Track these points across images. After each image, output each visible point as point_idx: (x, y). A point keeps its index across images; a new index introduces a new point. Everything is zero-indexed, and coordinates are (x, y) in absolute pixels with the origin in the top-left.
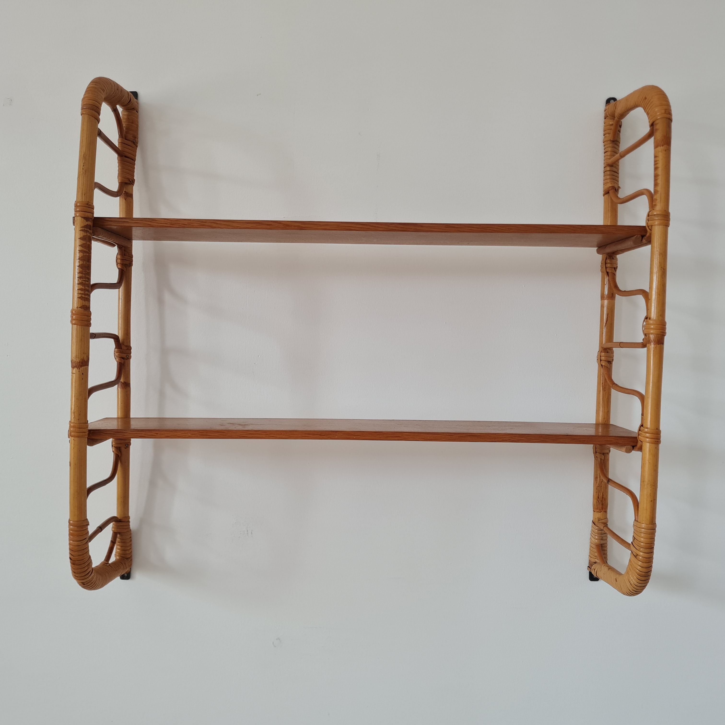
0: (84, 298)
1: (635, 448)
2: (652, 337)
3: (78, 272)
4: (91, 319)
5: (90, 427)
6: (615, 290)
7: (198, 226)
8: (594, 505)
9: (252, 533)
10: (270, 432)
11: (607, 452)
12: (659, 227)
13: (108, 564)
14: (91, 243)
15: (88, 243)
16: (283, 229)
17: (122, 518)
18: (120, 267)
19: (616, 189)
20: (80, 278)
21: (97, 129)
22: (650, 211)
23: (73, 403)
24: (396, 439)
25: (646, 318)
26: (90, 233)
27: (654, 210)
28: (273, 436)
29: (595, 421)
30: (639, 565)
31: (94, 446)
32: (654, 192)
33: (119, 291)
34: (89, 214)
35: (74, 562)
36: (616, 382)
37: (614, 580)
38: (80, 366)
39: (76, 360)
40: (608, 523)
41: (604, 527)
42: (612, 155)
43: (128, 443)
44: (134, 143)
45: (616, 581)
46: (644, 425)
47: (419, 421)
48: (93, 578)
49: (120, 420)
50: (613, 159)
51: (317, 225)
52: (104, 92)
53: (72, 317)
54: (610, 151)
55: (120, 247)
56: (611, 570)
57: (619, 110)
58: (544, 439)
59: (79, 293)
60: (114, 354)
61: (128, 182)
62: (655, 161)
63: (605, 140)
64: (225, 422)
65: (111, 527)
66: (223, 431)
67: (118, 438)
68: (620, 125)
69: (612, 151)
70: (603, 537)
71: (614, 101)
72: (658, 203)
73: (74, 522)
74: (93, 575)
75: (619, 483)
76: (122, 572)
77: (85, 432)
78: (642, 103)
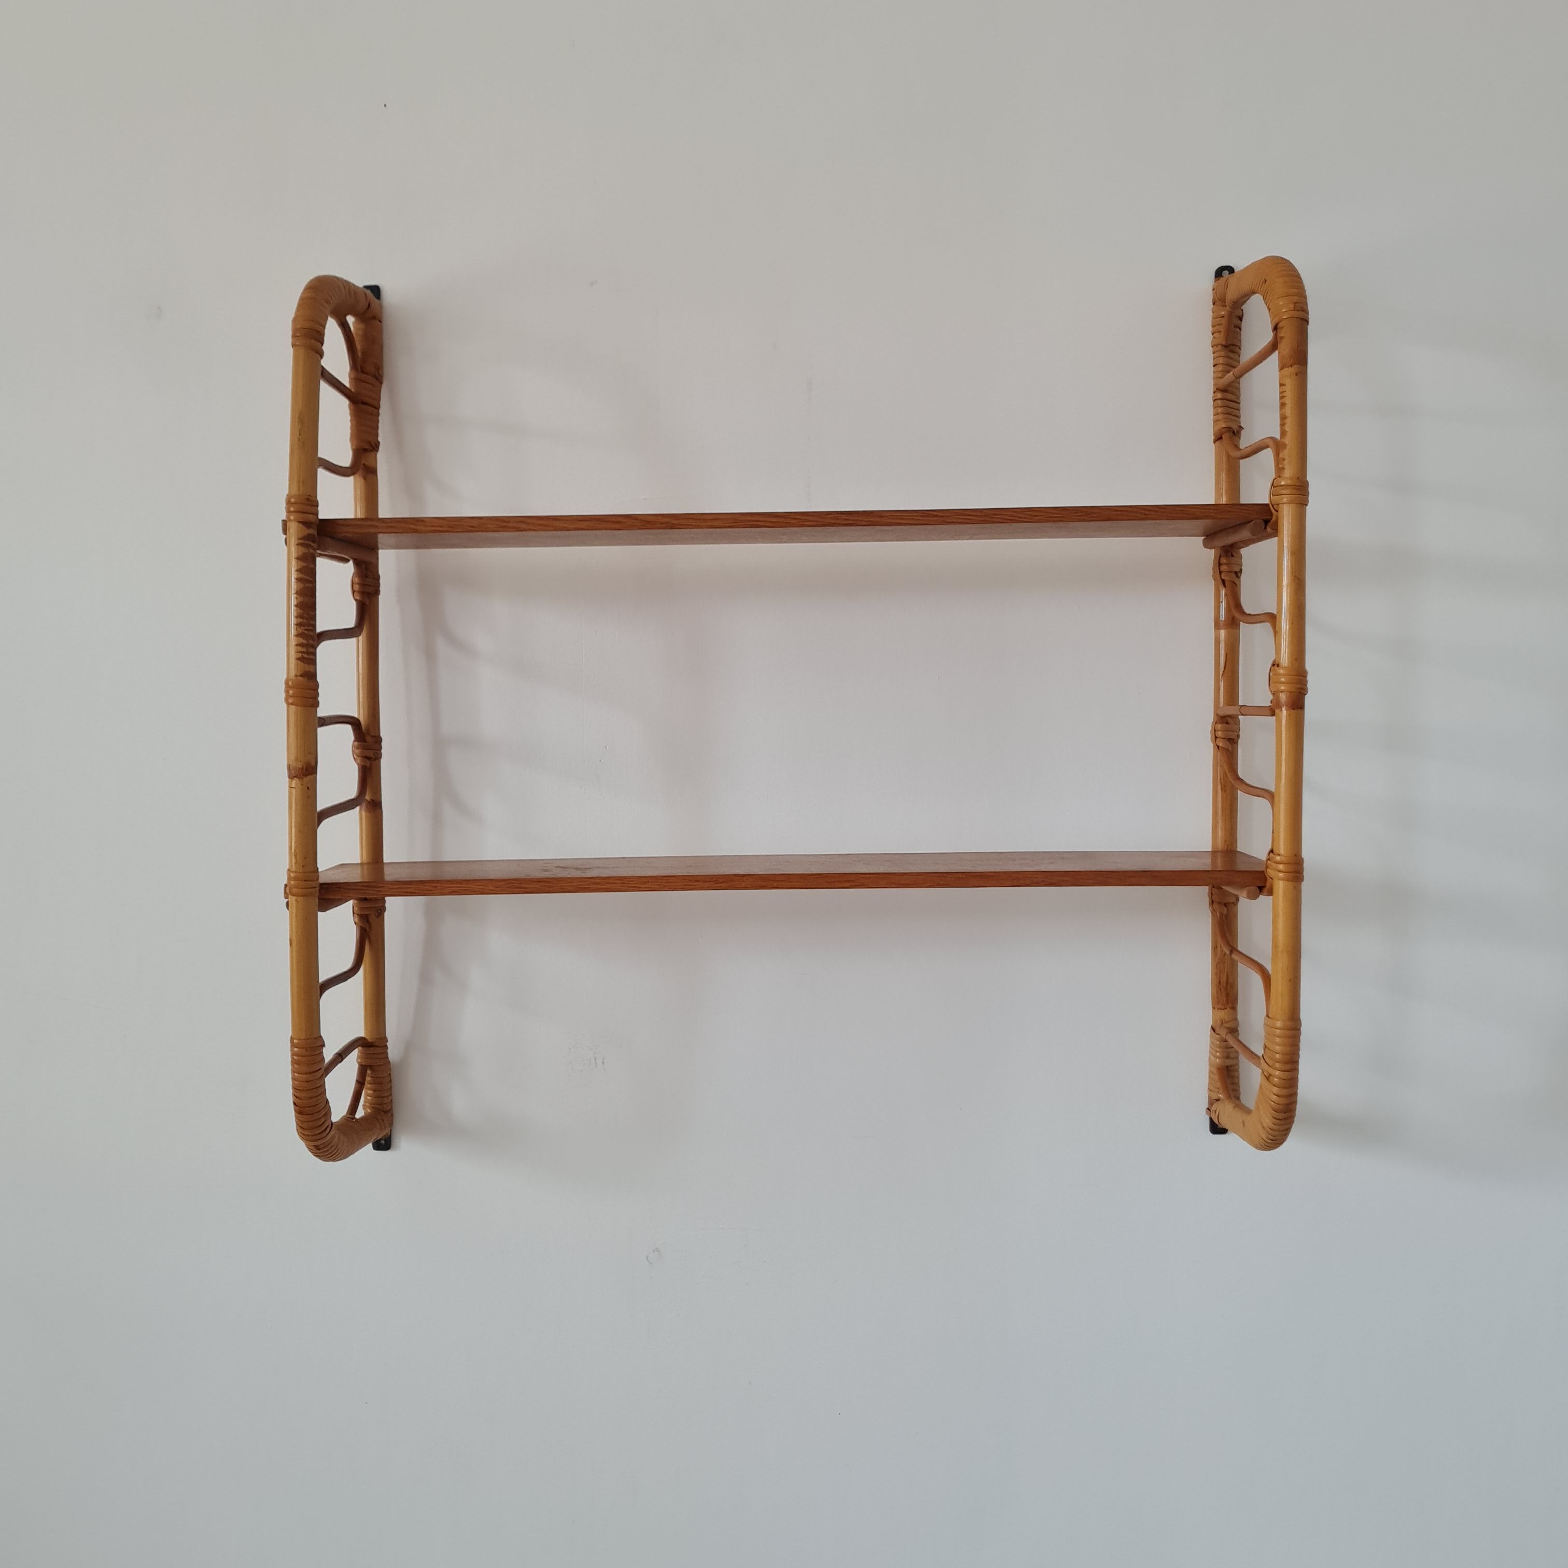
0: (306, 658)
1: (1262, 890)
2: (1283, 697)
3: (296, 615)
4: (318, 693)
5: (322, 880)
6: (1237, 615)
8: (1212, 997)
9: (603, 1063)
11: (1232, 902)
12: (1290, 506)
13: (354, 1120)
14: (315, 562)
15: (310, 564)
17: (374, 1040)
18: (358, 598)
19: (1235, 432)
21: (319, 365)
22: (1276, 478)
23: (293, 839)
25: (1274, 664)
26: (313, 547)
27: (1280, 477)
29: (1211, 847)
30: (1274, 1093)
31: (328, 912)
32: (1281, 446)
33: (358, 641)
34: (311, 516)
35: (301, 1109)
36: (1243, 777)
37: (1242, 1124)
38: (303, 775)
39: (297, 765)
40: (1237, 1030)
41: (1230, 1034)
42: (1227, 371)
43: (381, 908)
44: (376, 377)
45: (1244, 1125)
46: (1275, 850)
48: (333, 1138)
49: (365, 867)
50: (1230, 377)
52: (330, 300)
53: (287, 692)
54: (1223, 363)
55: (357, 564)
56: (1237, 1108)
57: (1236, 290)
59: (299, 651)
60: (353, 750)
61: (366, 446)
62: (1281, 393)
63: (1215, 343)
64: (550, 865)
65: (356, 1056)
66: (548, 880)
67: (365, 897)
68: (1238, 316)
69: (1227, 363)
70: (1229, 1054)
71: (1229, 274)
72: (1286, 464)
73: (299, 1041)
74: (334, 1134)
75: (1247, 954)
76: (377, 1135)
77: (314, 888)
78: (1260, 288)
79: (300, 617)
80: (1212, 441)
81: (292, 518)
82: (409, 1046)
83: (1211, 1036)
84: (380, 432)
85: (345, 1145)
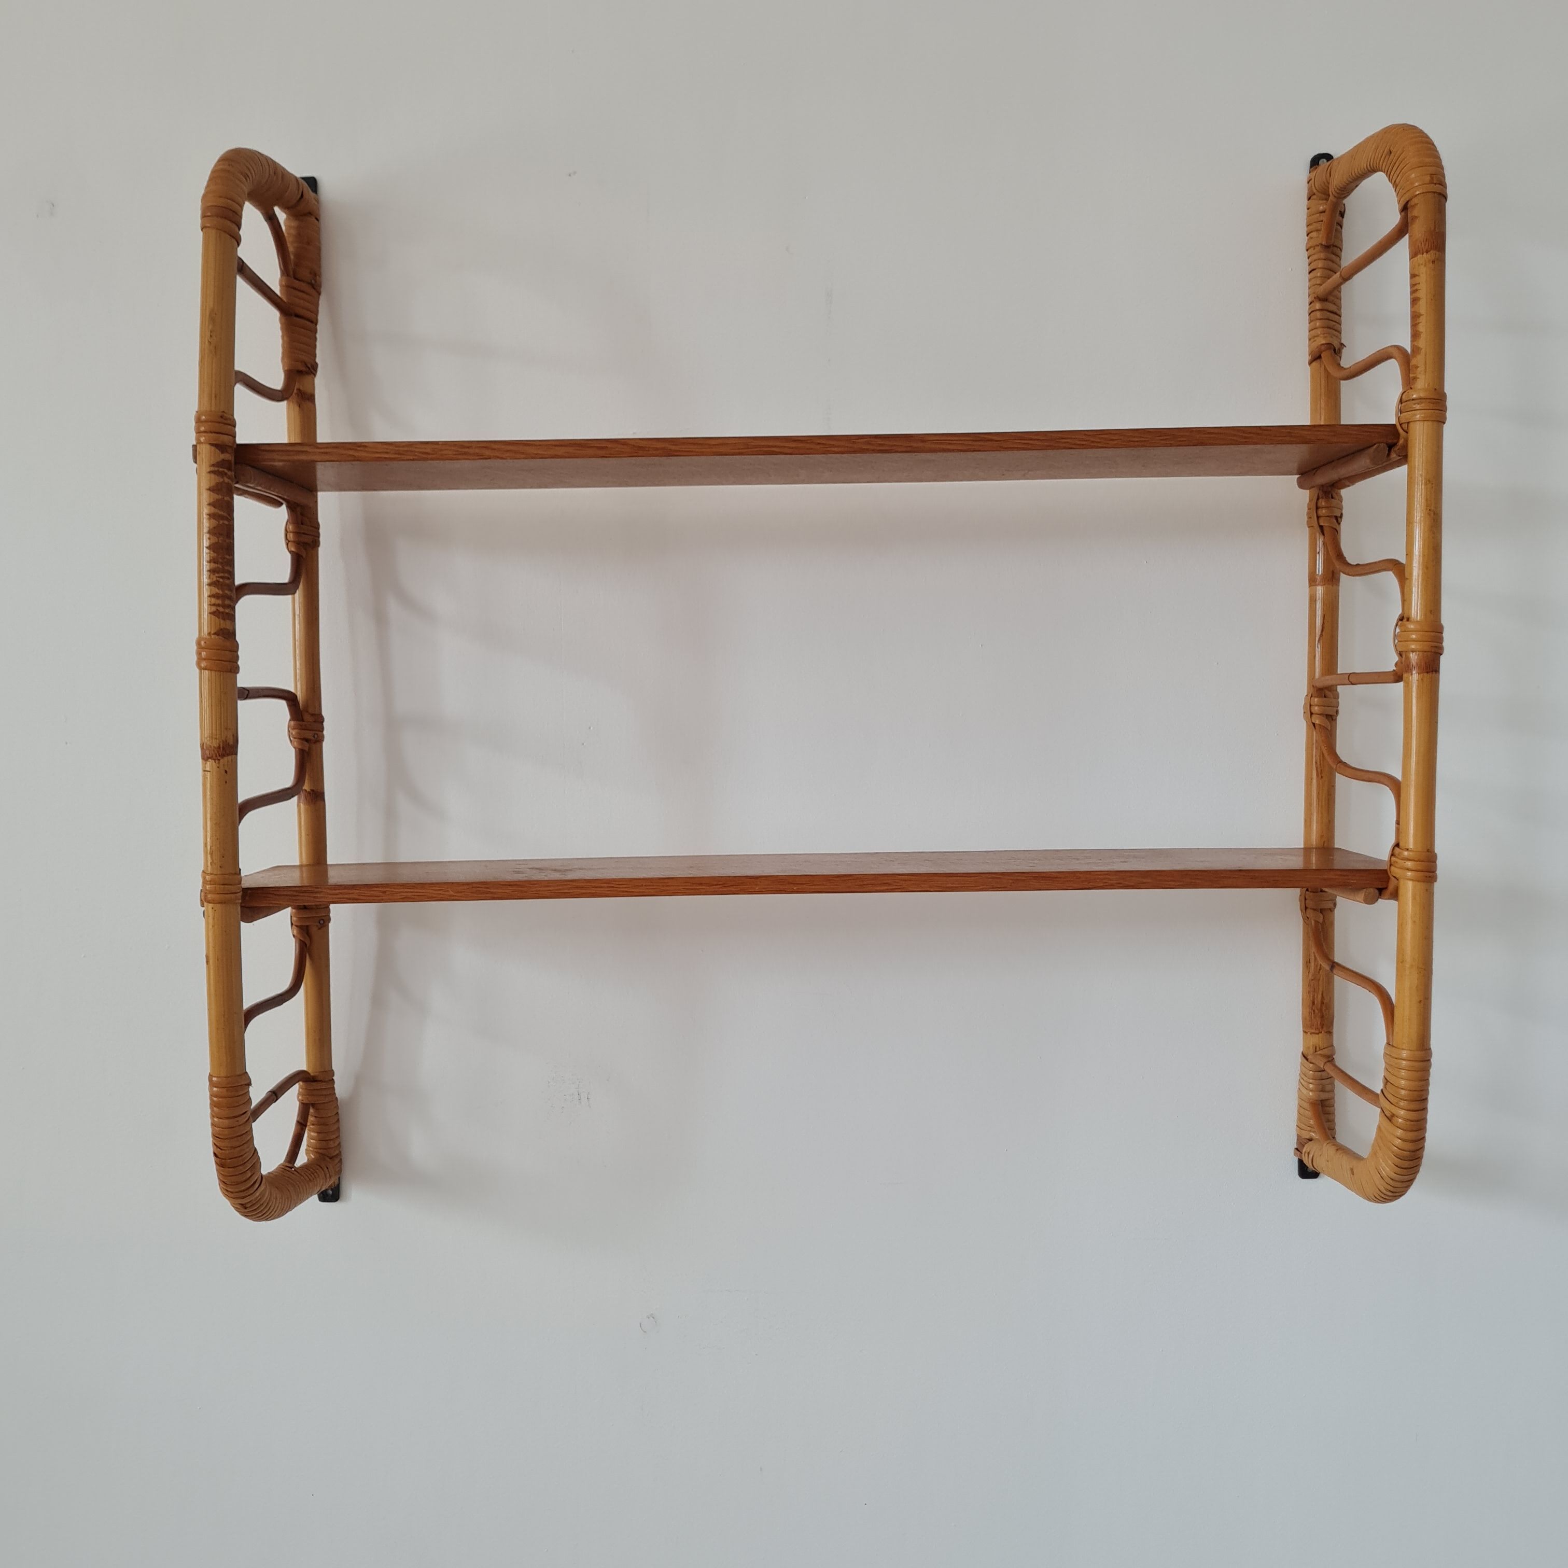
0: (223, 613)
1: (1383, 892)
2: (1414, 658)
3: (208, 560)
4: (238, 657)
5: (245, 884)
6: (1338, 565)
7: (454, 456)
8: (1304, 1020)
9: (588, 1099)
11: (1329, 907)
12: (1423, 424)
13: (293, 1169)
14: (232, 498)
15: (226, 498)
16: (630, 456)
17: (317, 1074)
18: (293, 549)
19: (1336, 350)
20: (212, 571)
21: (237, 258)
22: (1405, 392)
23: (209, 834)
25: (1401, 619)
26: (229, 478)
27: (1411, 389)
28: (624, 889)
29: (1302, 843)
30: (1397, 1137)
32: (1413, 351)
33: (292, 600)
34: (226, 437)
35: (223, 1160)
36: (1344, 759)
37: (1349, 1171)
38: (220, 756)
39: (212, 743)
40: (1334, 1057)
41: (1325, 1063)
42: (1325, 277)
43: (324, 918)
44: (313, 286)
45: (1353, 1174)
46: (1400, 844)
48: (262, 1194)
49: (304, 869)
50: (1329, 284)
52: (248, 180)
53: (199, 654)
54: (1320, 268)
55: (293, 508)
56: (1340, 1152)
57: (1337, 180)
59: (213, 603)
60: (289, 731)
61: (303, 369)
62: (1412, 286)
63: (1311, 244)
64: (523, 866)
65: (297, 1092)
67: (304, 906)
68: (1340, 211)
69: (1325, 268)
70: (1323, 1086)
71: (1328, 161)
72: (1420, 373)
73: (219, 1080)
74: (262, 1189)
75: (1354, 970)
76: (322, 1185)
77: (236, 893)
78: (1383, 163)
79: (215, 563)
80: (1307, 362)
81: (202, 439)
82: (359, 1080)
83: (1302, 1064)
84: (318, 352)
85: (278, 1202)
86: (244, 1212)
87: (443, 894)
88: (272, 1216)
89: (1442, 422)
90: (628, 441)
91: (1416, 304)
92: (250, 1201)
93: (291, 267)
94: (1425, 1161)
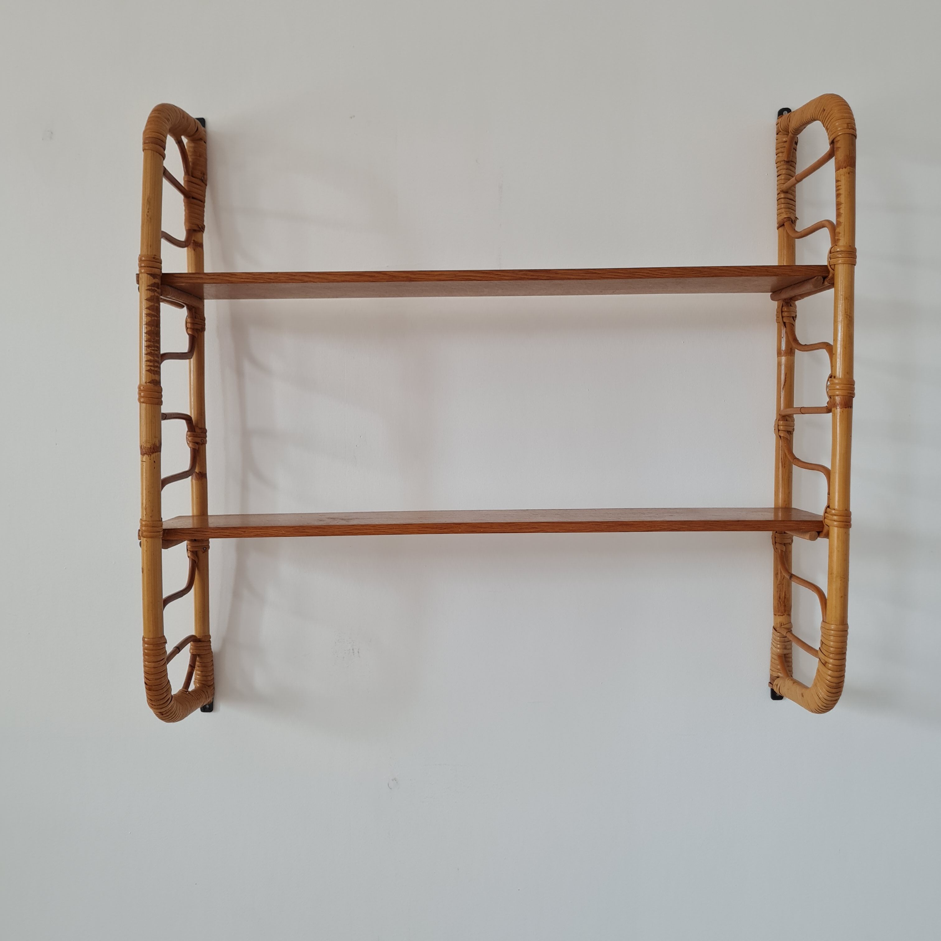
0: (154, 370)
1: (821, 534)
2: (838, 399)
3: (146, 340)
4: (162, 396)
5: (165, 527)
6: (794, 345)
7: (287, 281)
8: (774, 607)
9: (358, 652)
10: (380, 526)
11: (789, 542)
12: (843, 266)
13: (188, 692)
14: (160, 305)
15: (156, 305)
17: (201, 637)
18: (190, 333)
19: (793, 221)
20: (148, 347)
21: (162, 168)
22: (832, 247)
23: (144, 497)
24: (532, 530)
25: (831, 377)
26: (158, 293)
27: (836, 245)
28: (383, 531)
29: (774, 505)
30: (828, 674)
31: (169, 549)
32: (837, 224)
33: (190, 362)
34: (156, 269)
35: (150, 687)
36: (797, 456)
37: (800, 695)
38: (151, 453)
39: (147, 445)
40: (792, 629)
41: (787, 632)
42: (787, 179)
43: (206, 547)
44: (202, 181)
45: (803, 696)
46: (830, 506)
47: (559, 510)
48: (172, 707)
49: (195, 518)
50: (789, 183)
51: (429, 275)
52: (169, 122)
53: (140, 394)
54: (784, 174)
55: (190, 309)
56: (797, 684)
57: (793, 125)
58: (710, 527)
59: (148, 365)
60: (187, 438)
61: (196, 228)
62: (837, 186)
63: (778, 160)
65: (189, 648)
66: (323, 527)
67: (195, 539)
68: (795, 142)
69: (786, 174)
70: (786, 646)
71: (788, 113)
72: (841, 237)
73: (149, 640)
74: (173, 703)
75: (804, 578)
76: (204, 702)
77: (159, 532)
78: (820, 116)
79: (149, 341)
80: (776, 228)
81: (143, 271)
82: (225, 641)
83: (773, 633)
84: (205, 218)
85: (181, 711)
86: (161, 717)
87: (279, 533)
88: (177, 719)
89: (853, 264)
90: (387, 273)
91: (839, 197)
92: (165, 711)
93: (190, 170)
94: (844, 689)
